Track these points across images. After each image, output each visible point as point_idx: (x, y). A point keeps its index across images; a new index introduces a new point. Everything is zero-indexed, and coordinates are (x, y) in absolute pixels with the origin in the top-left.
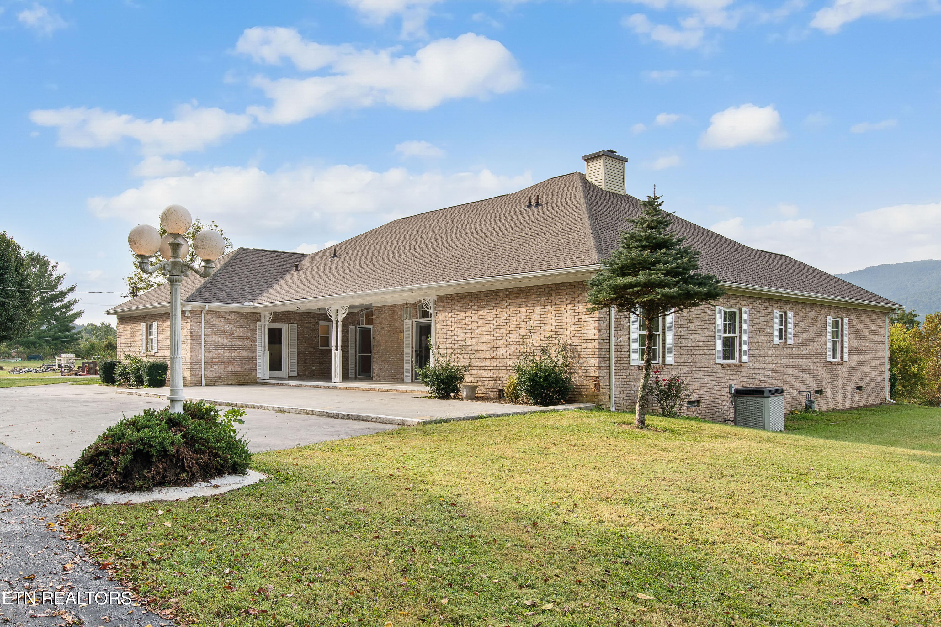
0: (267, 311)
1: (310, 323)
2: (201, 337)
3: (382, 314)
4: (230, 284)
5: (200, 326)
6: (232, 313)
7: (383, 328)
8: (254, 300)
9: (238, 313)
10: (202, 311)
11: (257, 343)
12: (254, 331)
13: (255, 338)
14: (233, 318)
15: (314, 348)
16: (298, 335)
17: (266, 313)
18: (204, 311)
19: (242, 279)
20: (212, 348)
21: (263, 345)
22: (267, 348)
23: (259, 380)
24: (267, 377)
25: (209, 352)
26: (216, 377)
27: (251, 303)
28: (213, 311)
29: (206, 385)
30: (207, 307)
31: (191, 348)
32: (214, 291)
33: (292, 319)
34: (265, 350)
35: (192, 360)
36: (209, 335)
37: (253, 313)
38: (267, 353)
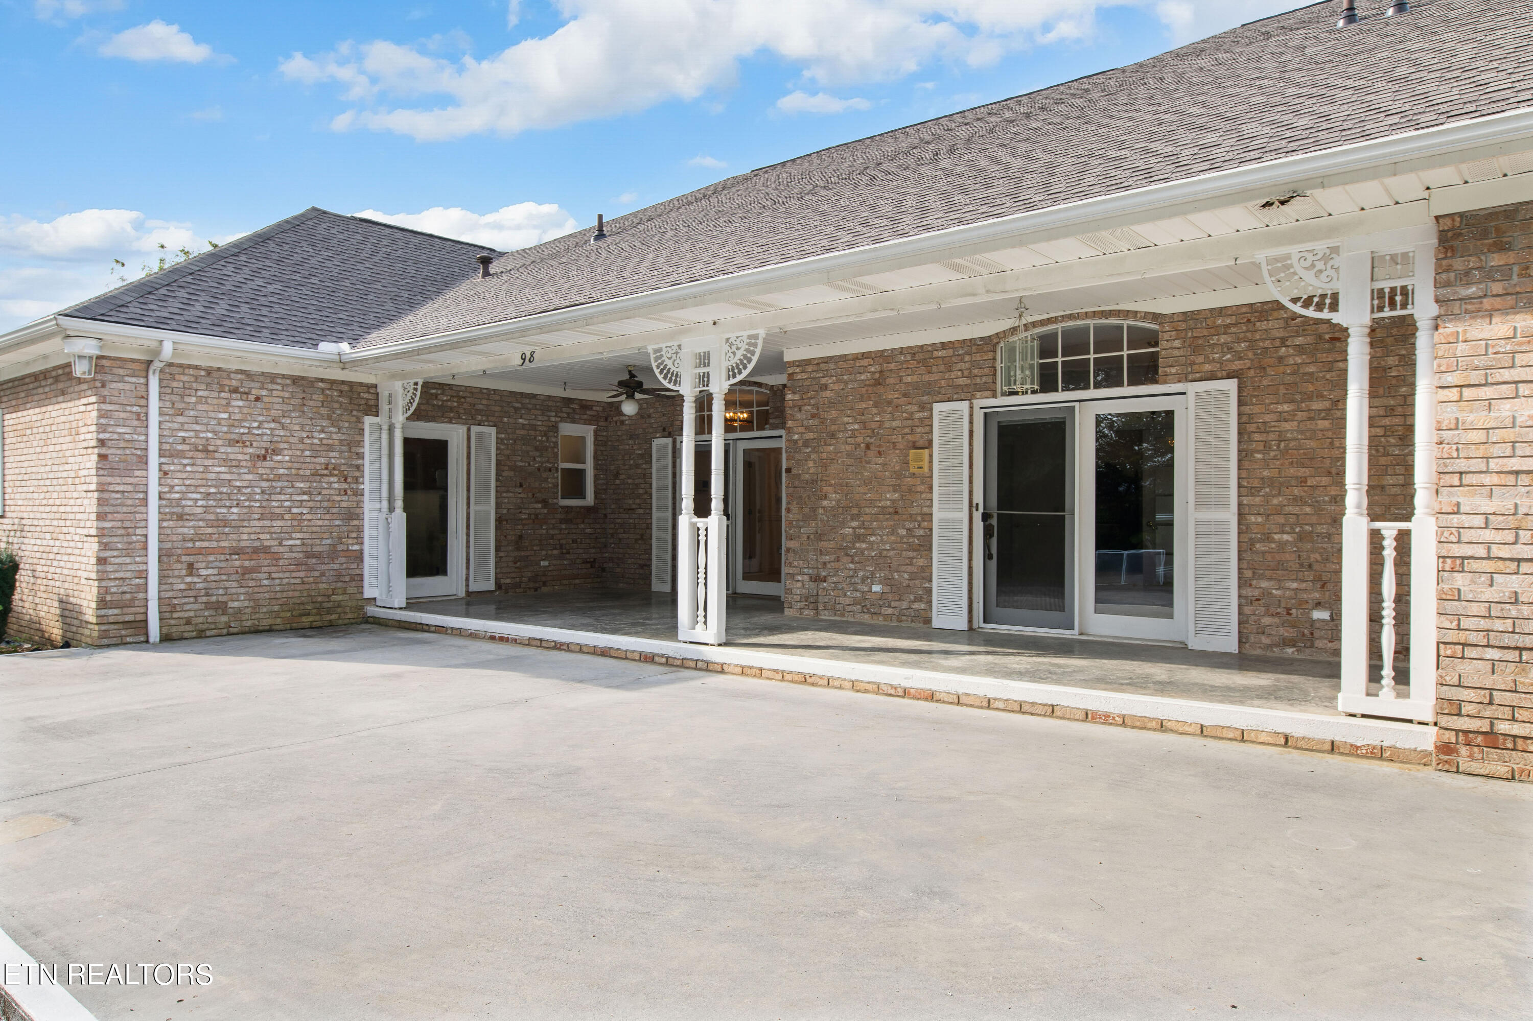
0: (402, 376)
1: (534, 427)
2: (143, 461)
3: (825, 387)
4: (271, 288)
5: (143, 419)
6: (273, 378)
7: (833, 435)
8: (355, 340)
9: (296, 380)
10: (149, 363)
11: (366, 486)
12: (353, 445)
13: (359, 468)
14: (275, 397)
15: (545, 502)
16: (498, 463)
17: (398, 385)
18: (157, 365)
19: (314, 280)
20: (195, 503)
21: (385, 494)
22: (399, 504)
23: (371, 610)
24: (399, 600)
25: (180, 517)
26: (208, 606)
27: (345, 347)
28: (196, 367)
29: (168, 639)
30: (167, 350)
31: (101, 502)
32: (204, 297)
33: (479, 412)
34: (391, 509)
35: (105, 546)
36: (181, 454)
37: (351, 384)
38: (399, 518)
